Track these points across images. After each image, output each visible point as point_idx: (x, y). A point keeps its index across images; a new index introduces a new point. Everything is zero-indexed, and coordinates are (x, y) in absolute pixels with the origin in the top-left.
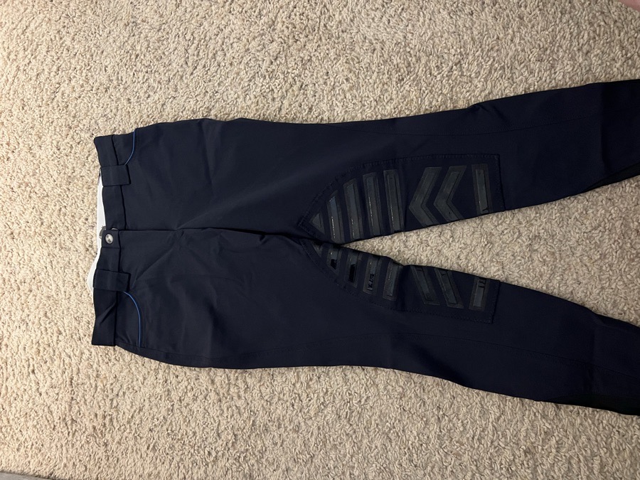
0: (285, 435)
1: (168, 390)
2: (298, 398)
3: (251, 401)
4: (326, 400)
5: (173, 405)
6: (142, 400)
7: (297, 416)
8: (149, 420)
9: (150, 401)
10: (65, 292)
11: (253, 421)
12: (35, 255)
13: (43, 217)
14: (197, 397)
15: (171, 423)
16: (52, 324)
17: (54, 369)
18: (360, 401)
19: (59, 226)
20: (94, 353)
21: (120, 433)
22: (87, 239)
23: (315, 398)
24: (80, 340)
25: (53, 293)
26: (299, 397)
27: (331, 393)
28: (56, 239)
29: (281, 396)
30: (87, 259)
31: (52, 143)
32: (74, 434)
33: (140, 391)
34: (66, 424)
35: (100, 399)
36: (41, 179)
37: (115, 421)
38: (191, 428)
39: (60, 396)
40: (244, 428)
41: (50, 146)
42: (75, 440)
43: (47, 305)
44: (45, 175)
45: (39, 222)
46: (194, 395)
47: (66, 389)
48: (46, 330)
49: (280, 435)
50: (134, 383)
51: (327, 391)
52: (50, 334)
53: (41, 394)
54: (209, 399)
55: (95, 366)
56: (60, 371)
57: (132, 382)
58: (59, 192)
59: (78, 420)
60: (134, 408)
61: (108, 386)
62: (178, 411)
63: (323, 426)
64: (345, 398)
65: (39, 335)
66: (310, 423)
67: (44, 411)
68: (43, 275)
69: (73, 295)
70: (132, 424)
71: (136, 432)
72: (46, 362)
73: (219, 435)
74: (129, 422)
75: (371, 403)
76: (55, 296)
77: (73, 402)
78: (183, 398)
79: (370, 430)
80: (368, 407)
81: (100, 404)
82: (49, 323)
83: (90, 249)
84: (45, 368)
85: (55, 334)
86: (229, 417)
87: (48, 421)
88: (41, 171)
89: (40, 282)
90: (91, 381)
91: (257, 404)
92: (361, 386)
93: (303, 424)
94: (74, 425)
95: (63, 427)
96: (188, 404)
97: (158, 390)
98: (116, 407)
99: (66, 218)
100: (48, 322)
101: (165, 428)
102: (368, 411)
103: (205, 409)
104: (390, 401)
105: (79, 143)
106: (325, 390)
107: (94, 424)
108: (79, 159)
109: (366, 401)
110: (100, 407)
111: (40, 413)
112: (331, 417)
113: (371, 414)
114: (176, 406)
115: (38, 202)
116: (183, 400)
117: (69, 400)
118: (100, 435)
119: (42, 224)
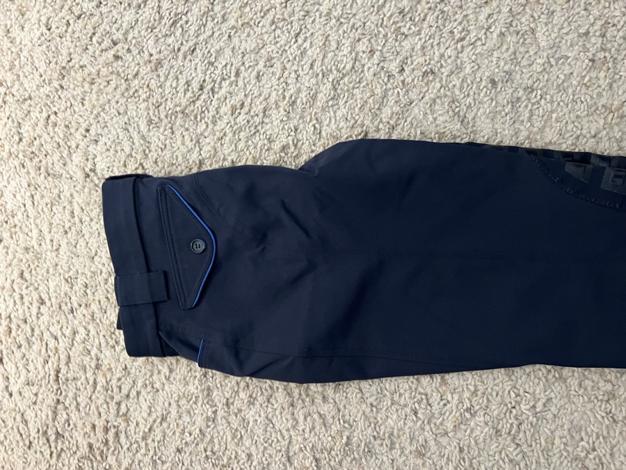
0: (401, 460)
1: (209, 389)
2: (425, 401)
3: (345, 406)
4: (474, 404)
5: (215, 412)
6: (166, 404)
7: (423, 429)
8: (177, 434)
9: (179, 406)
10: (52, 241)
11: (348, 438)
12: (9, 187)
13: (22, 131)
14: (255, 399)
15: (212, 440)
16: (31, 288)
17: (32, 357)
18: (534, 407)
19: (46, 142)
20: (93, 332)
21: (131, 454)
22: (87, 160)
23: (455, 401)
24: (72, 312)
25: (34, 243)
26: (427, 400)
27: (484, 393)
28: (40, 161)
29: (396, 397)
30: (86, 190)
31: (40, 21)
32: (59, 456)
33: (163, 390)
34: (48, 440)
35: (100, 402)
36: (21, 74)
37: (122, 436)
38: (243, 448)
39: (40, 397)
40: (332, 449)
41: (37, 26)
42: (60, 465)
43: (24, 261)
44: (28, 68)
45: (17, 138)
46: (251, 396)
47: (49, 386)
48: (22, 298)
49: (393, 460)
50: (155, 377)
51: (476, 390)
52: (27, 304)
53: (11, 395)
54: (274, 402)
55: (94, 351)
56: (41, 360)
57: (151, 376)
58: (47, 92)
59: (67, 434)
60: (154, 416)
61: (114, 382)
62: (224, 421)
63: (469, 446)
64: (507, 400)
65: (11, 305)
66: (444, 441)
67: (15, 419)
68: (20, 216)
69: (64, 245)
70: (149, 441)
71: (155, 454)
72: (20, 347)
73: (289, 459)
74: (144, 438)
75: (553, 409)
76: (36, 247)
77: (60, 407)
78: (232, 400)
79: (551, 454)
80: (549, 416)
81: (101, 410)
82: (27, 288)
83: (92, 174)
84: (18, 354)
85: (35, 304)
86: (308, 430)
87: (21, 435)
88: (22, 63)
89: (15, 226)
90: (88, 375)
91: (354, 411)
92: (537, 381)
93: (432, 443)
94: (59, 441)
95: (44, 444)
96: (240, 411)
97: (192, 388)
98: (125, 415)
99: (56, 129)
100: (24, 286)
101: (201, 447)
102: (548, 423)
103: (267, 418)
104: (590, 406)
105: (79, 17)
106: (472, 388)
107: (91, 441)
108: (79, 41)
109: (544, 405)
110: (100, 414)
111: (10, 423)
112: (482, 432)
113: (553, 427)
114: (220, 413)
115: (16, 109)
116: (233, 404)
117: (53, 404)
118: (99, 458)
119: (21, 140)
